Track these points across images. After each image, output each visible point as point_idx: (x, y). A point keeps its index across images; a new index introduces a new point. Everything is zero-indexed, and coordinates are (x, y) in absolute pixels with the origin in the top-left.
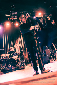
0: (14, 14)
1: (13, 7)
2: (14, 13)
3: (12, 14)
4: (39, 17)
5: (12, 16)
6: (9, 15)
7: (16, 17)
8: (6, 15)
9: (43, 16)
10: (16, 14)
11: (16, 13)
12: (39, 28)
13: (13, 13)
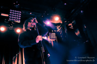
0: (17, 15)
1: (16, 4)
2: (17, 13)
3: (12, 14)
4: (55, 22)
5: (12, 16)
6: (7, 15)
7: (18, 19)
8: (2, 15)
9: (61, 23)
10: (19, 15)
11: (19, 13)
12: (56, 41)
13: (14, 12)
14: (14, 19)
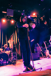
0: (11, 12)
1: (10, 5)
2: (11, 11)
3: (8, 11)
4: (33, 17)
5: (8, 13)
7: (12, 15)
8: (3, 12)
11: (12, 11)
13: (10, 10)
14: (10, 14)
